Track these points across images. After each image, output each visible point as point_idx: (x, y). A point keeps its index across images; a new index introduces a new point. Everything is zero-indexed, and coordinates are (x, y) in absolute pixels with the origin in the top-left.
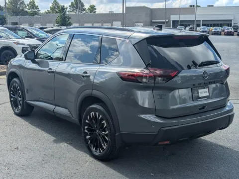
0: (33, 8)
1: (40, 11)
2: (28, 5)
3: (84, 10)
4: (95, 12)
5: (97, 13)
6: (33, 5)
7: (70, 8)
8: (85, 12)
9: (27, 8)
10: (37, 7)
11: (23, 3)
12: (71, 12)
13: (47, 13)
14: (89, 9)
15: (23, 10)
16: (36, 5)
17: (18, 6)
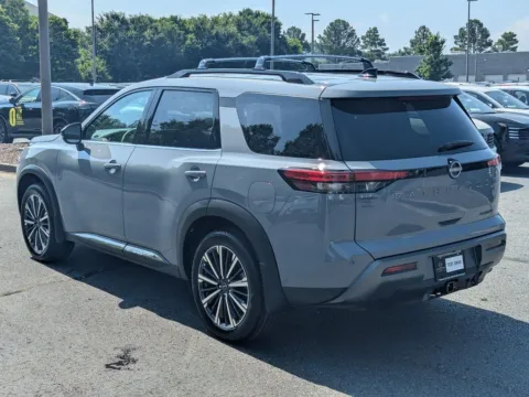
0: (373, 44)
1: (387, 49)
2: (363, 38)
3: (489, 44)
4: (514, 49)
5: (518, 50)
6: (373, 37)
7: (456, 43)
8: (489, 49)
9: (362, 43)
10: (382, 43)
11: (352, 34)
12: (456, 49)
13: (403, 54)
14: (500, 42)
15: (352, 49)
16: (381, 37)
17: (343, 41)
